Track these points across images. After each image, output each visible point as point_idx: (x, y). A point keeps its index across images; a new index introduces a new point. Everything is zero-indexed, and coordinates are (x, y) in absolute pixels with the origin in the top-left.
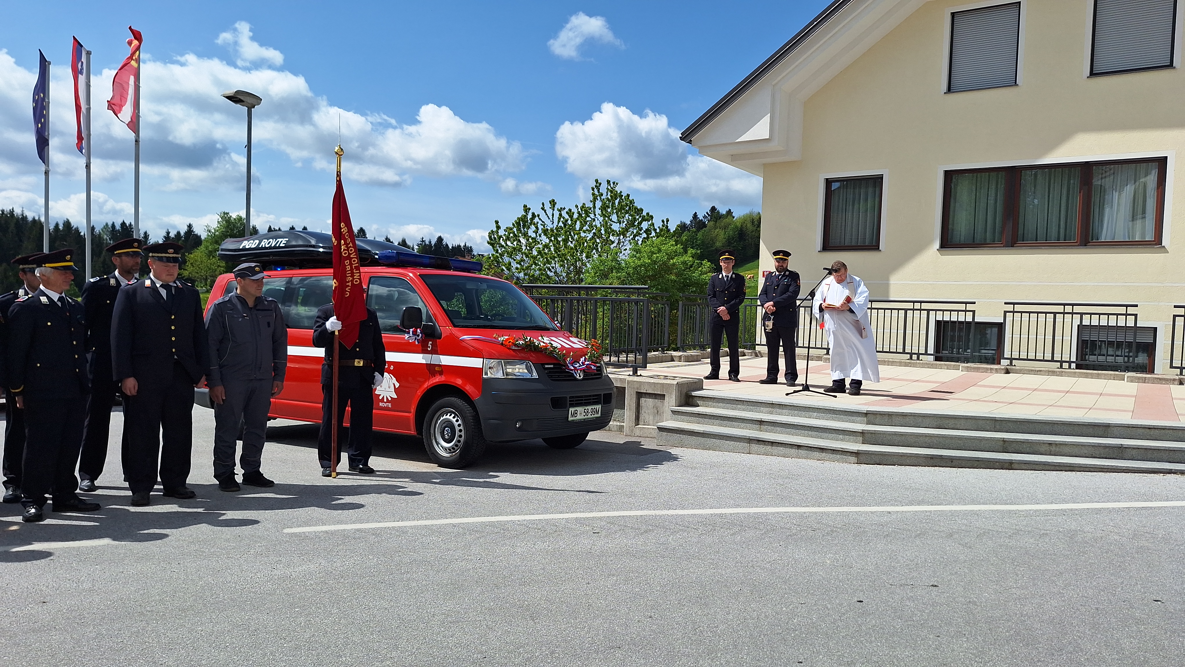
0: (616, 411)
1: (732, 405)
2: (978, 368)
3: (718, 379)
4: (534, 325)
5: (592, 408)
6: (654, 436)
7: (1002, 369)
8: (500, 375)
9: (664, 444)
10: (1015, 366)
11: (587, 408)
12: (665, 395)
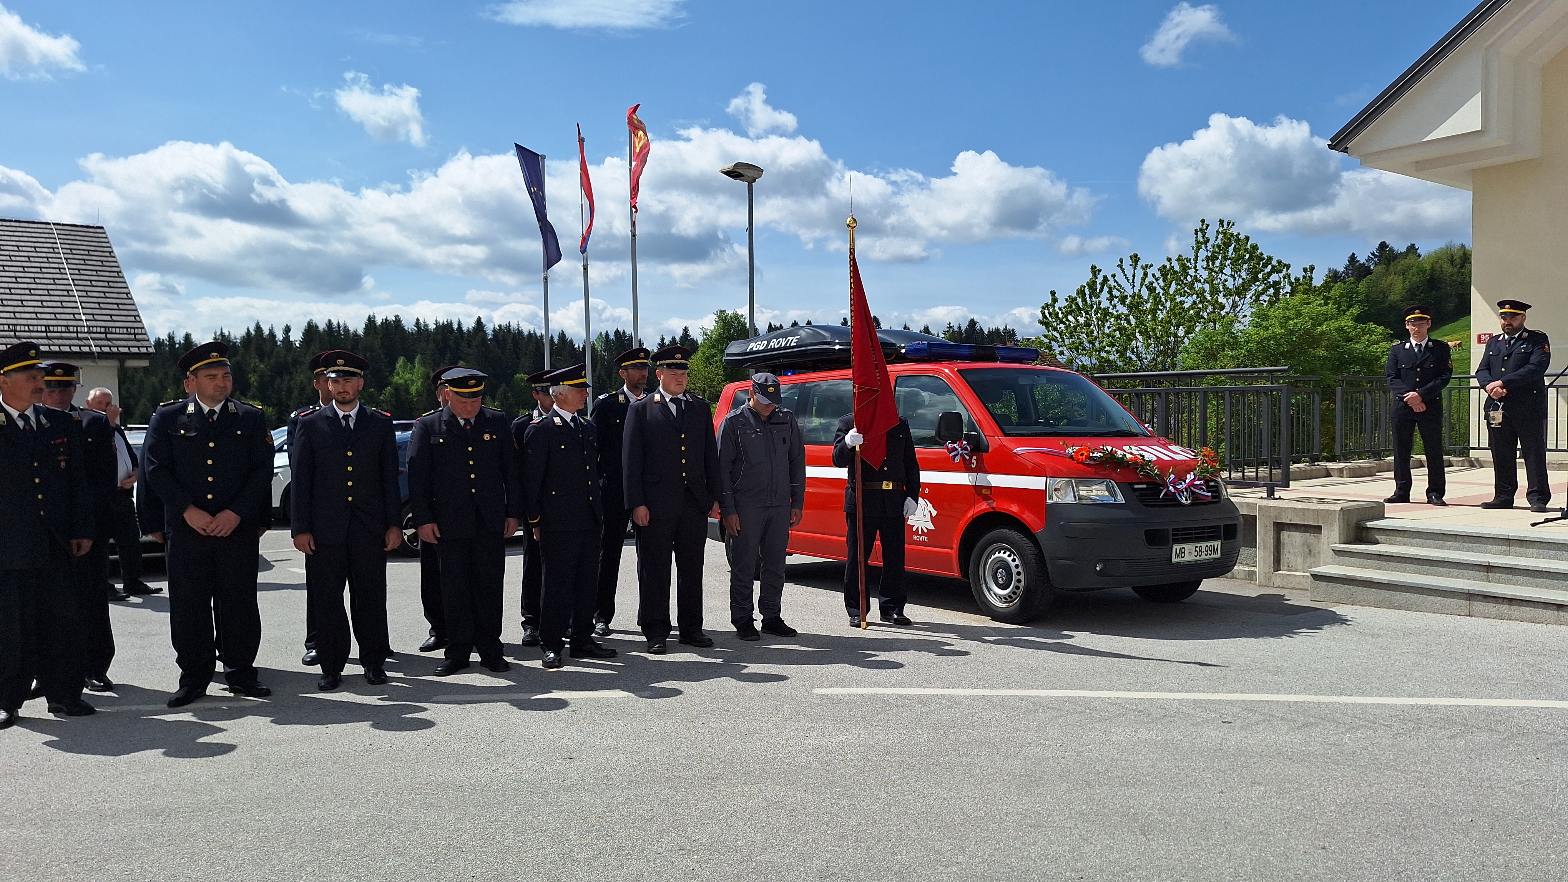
0: (1242, 550)
3: (1409, 502)
4: (1116, 430)
5: (1207, 546)
6: (1305, 588)
8: (1070, 499)
9: (1322, 599)
11: (1199, 545)
12: (1321, 526)
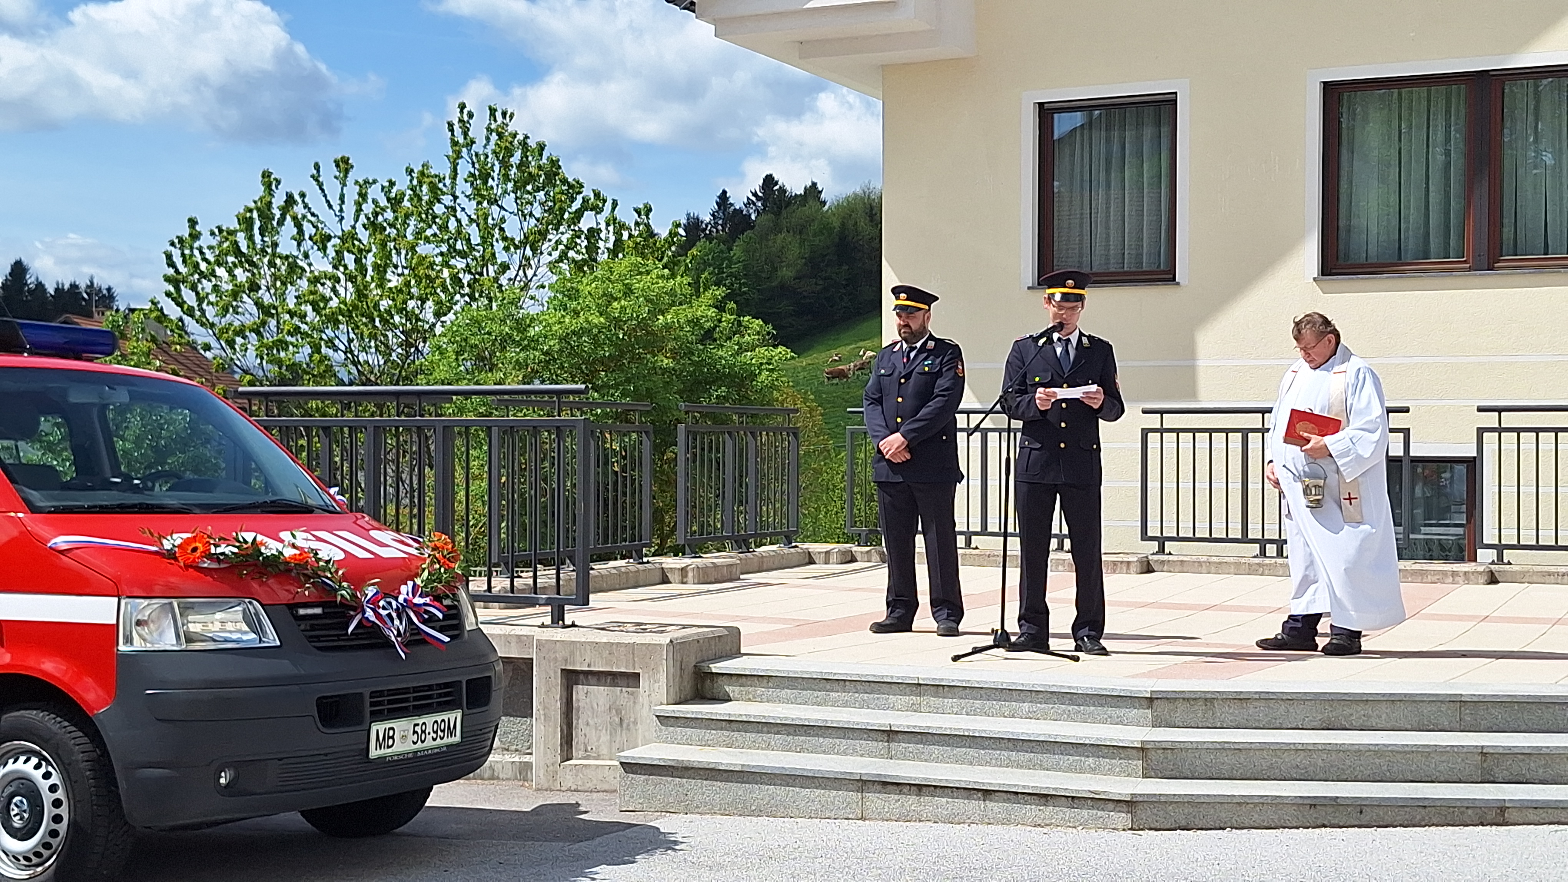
0: (504, 722)
1: (816, 693)
2: (1422, 573)
4: (270, 500)
5: (436, 722)
6: (613, 788)
7: (1481, 573)
8: (168, 641)
9: (639, 807)
10: (1509, 563)
11: (420, 721)
12: (639, 674)
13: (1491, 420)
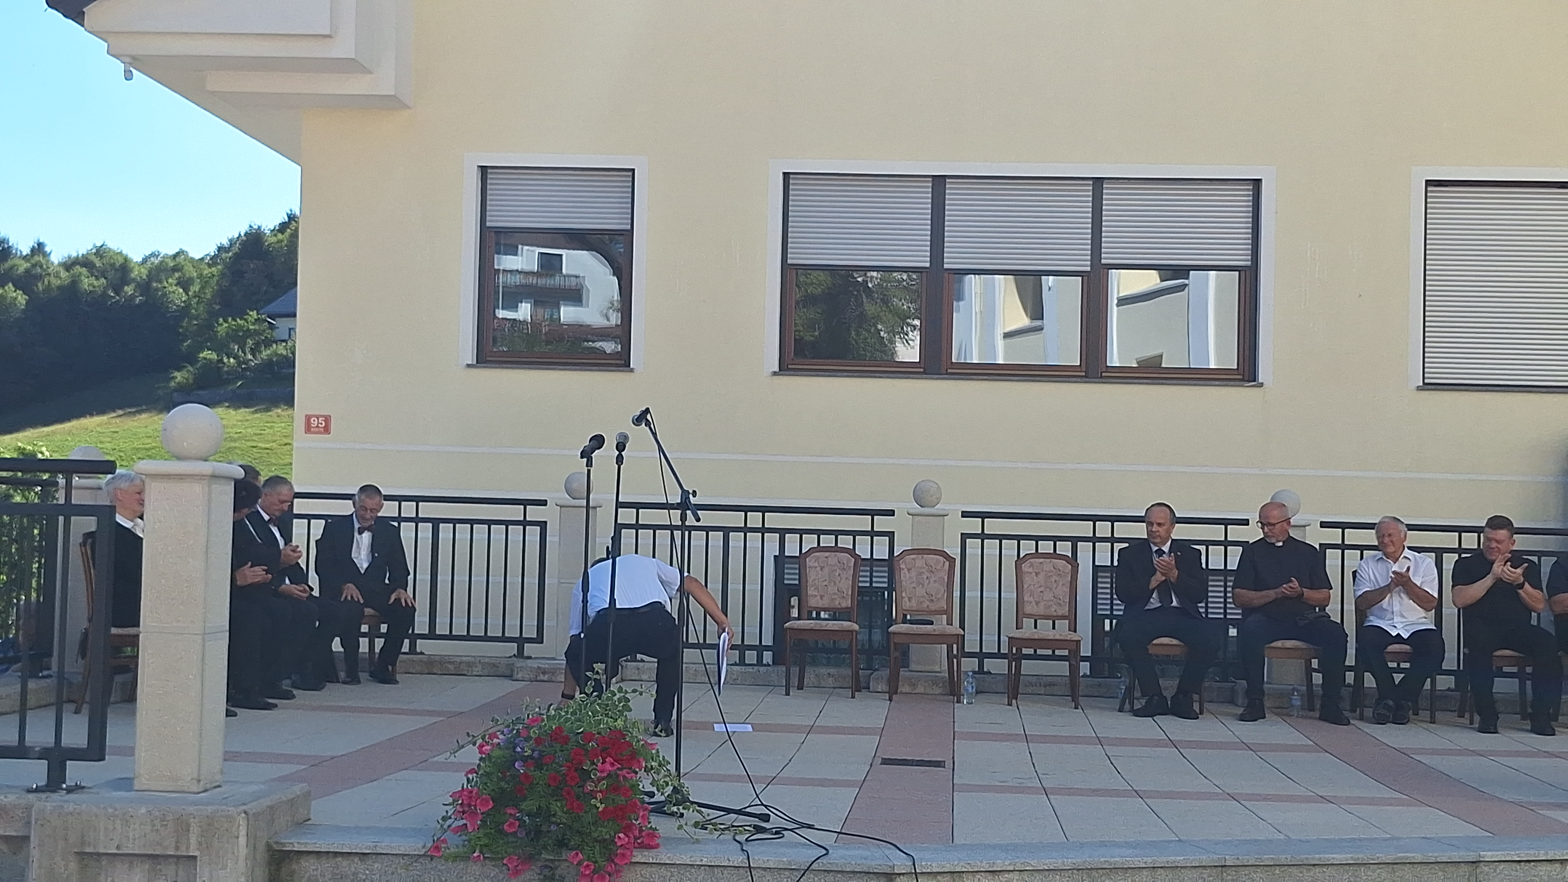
13: (974, 525)
